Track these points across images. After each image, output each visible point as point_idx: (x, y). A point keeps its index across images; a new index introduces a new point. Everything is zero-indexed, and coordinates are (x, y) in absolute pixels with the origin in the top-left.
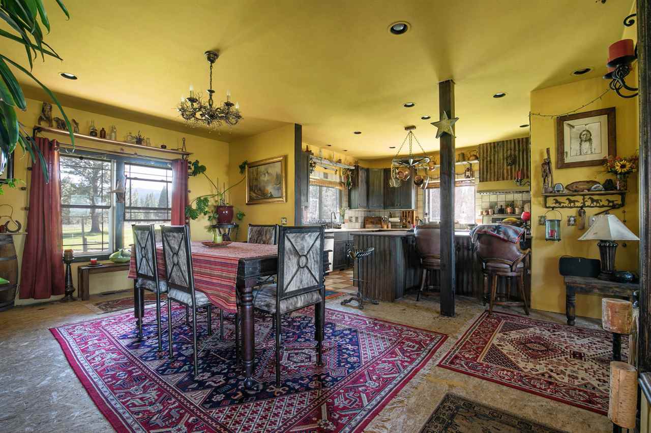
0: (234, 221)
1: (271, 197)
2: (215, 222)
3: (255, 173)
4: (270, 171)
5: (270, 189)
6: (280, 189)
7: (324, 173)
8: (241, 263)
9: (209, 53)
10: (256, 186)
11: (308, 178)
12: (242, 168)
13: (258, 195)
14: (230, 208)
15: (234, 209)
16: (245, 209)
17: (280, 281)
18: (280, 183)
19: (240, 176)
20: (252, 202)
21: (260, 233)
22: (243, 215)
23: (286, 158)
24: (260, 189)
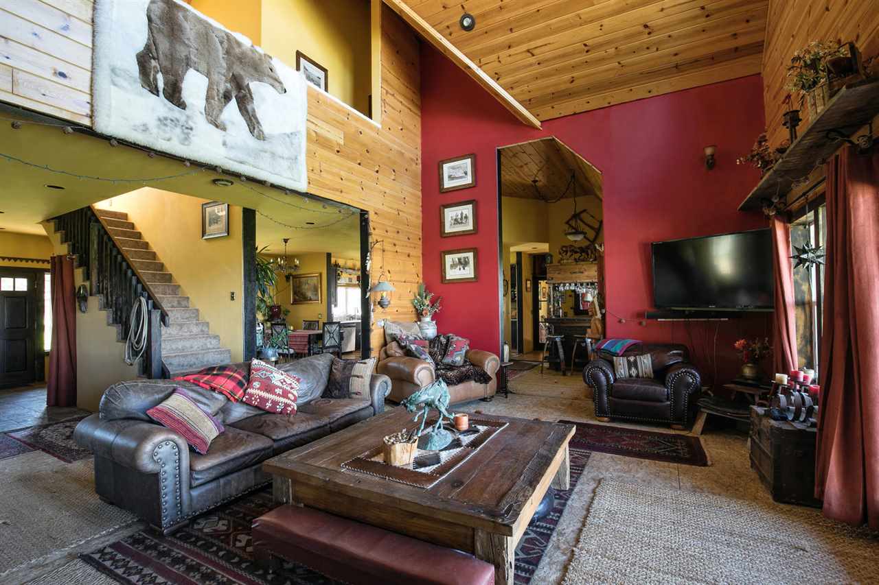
0: (282, 316)
1: (311, 300)
2: (267, 318)
3: (298, 282)
4: (309, 282)
5: (309, 294)
6: (317, 295)
7: (349, 279)
8: (310, 335)
9: (284, 239)
10: (299, 291)
11: (336, 282)
12: (288, 278)
13: (300, 298)
14: (279, 307)
15: (282, 307)
16: (291, 308)
17: (323, 343)
18: (317, 291)
19: (286, 284)
20: (295, 302)
21: (310, 325)
22: (289, 312)
23: (321, 275)
24: (302, 294)
